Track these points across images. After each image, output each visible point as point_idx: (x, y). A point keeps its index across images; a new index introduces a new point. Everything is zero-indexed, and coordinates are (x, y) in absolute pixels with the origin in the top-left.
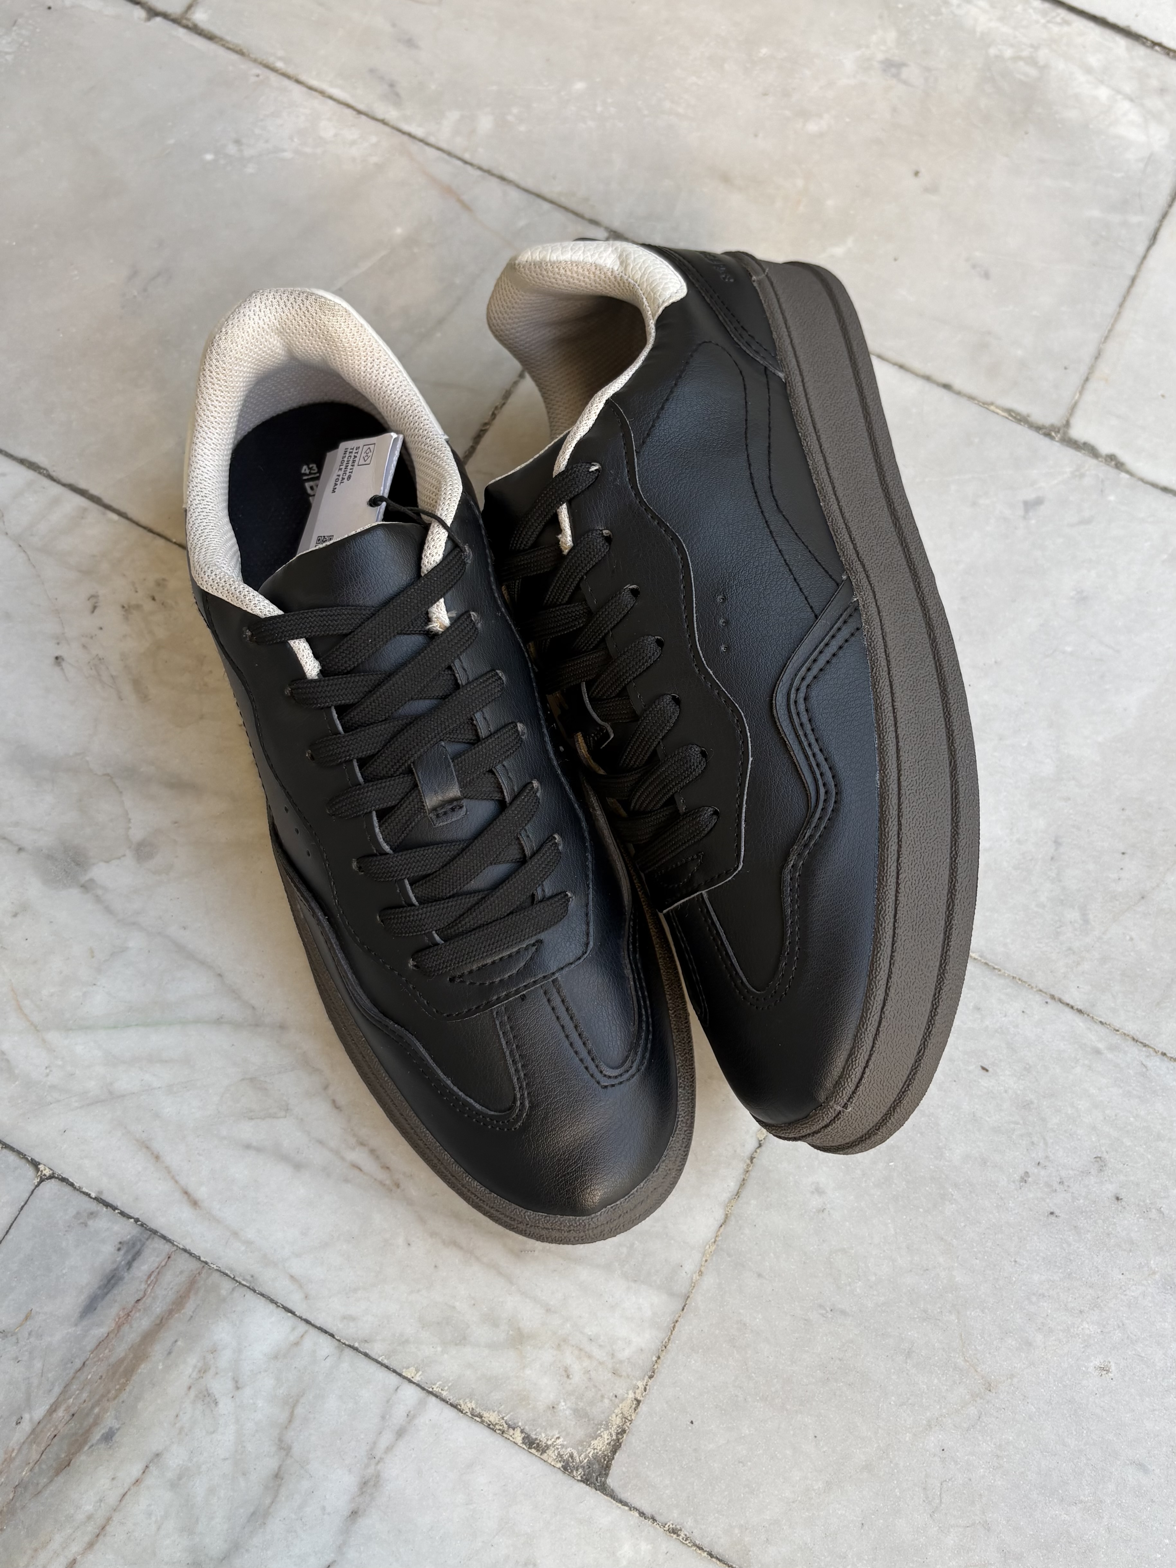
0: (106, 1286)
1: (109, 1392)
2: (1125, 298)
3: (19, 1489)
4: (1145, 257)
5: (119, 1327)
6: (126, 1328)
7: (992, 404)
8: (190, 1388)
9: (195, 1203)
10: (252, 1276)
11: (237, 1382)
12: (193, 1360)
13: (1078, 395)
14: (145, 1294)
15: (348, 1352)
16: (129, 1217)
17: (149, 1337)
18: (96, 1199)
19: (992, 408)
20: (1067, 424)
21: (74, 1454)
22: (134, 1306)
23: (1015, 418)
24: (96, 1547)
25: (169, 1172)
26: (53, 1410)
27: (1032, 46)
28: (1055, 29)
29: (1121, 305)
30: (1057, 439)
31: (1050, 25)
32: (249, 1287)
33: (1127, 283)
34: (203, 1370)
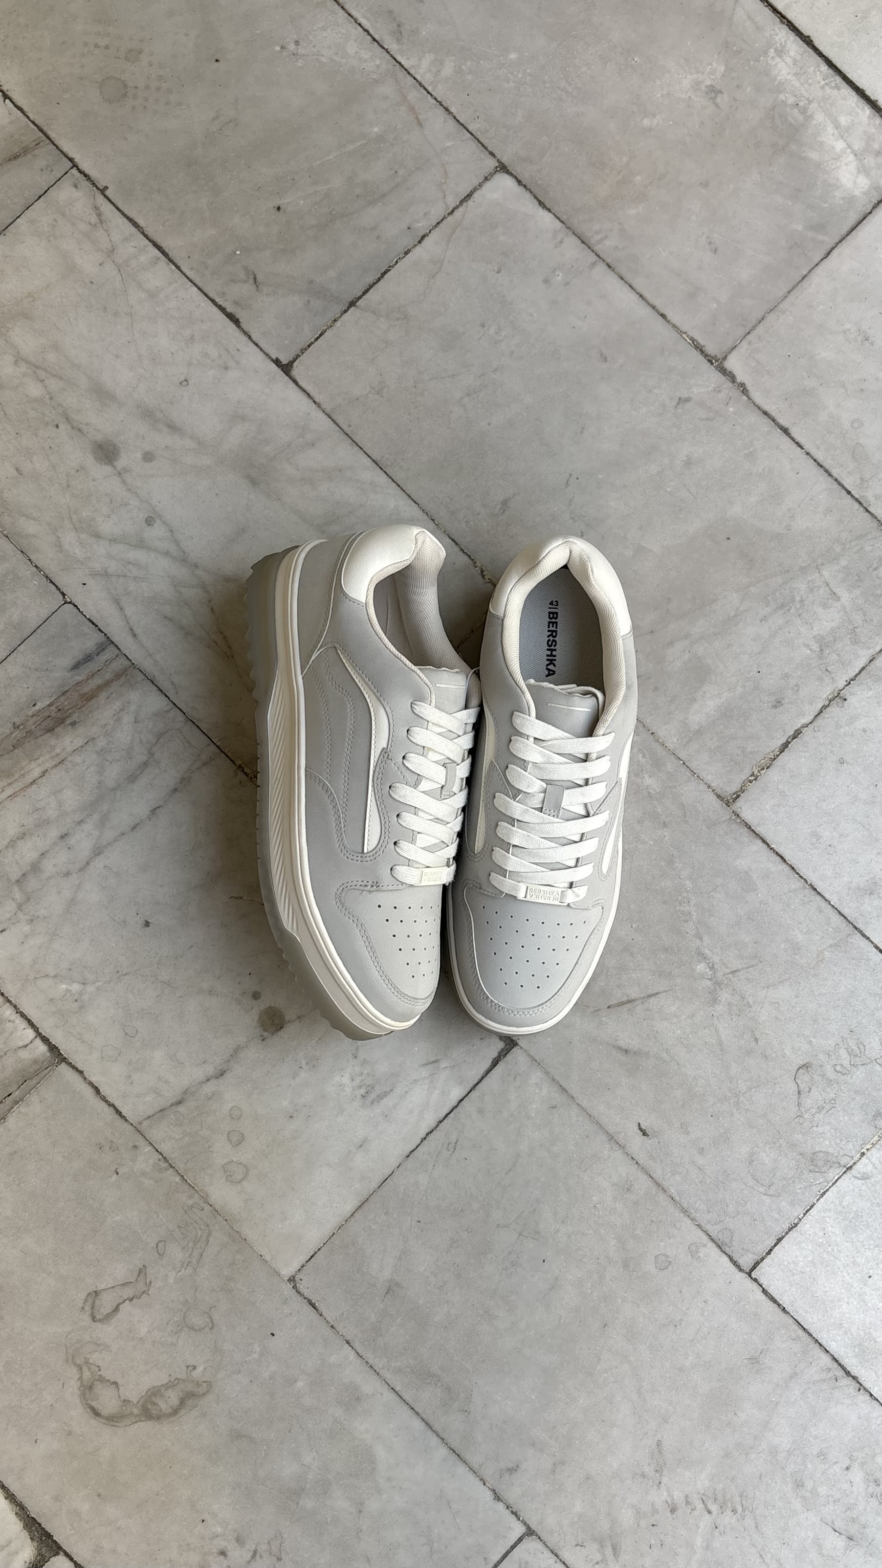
0: (85, 659)
1: (78, 705)
2: (794, 287)
3: (28, 734)
4: (817, 265)
5: (88, 679)
6: (90, 681)
7: (685, 333)
8: (114, 715)
9: (135, 635)
10: (154, 676)
11: (136, 720)
12: (117, 705)
13: (739, 341)
14: (102, 669)
15: (190, 722)
16: (102, 632)
17: (100, 688)
18: (89, 619)
19: (684, 336)
20: (725, 358)
21: (57, 726)
22: (96, 673)
23: (694, 344)
24: (58, 767)
25: (126, 618)
26: (50, 705)
27: (808, 99)
28: (828, 90)
29: (789, 292)
30: (715, 365)
31: (827, 88)
32: (151, 680)
33: (800, 278)
34: (122, 710)
